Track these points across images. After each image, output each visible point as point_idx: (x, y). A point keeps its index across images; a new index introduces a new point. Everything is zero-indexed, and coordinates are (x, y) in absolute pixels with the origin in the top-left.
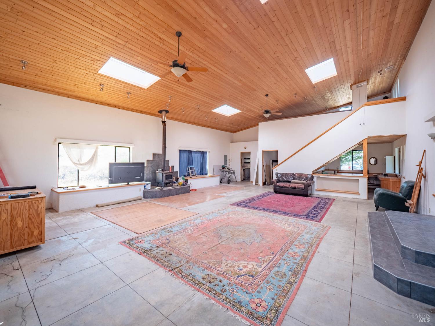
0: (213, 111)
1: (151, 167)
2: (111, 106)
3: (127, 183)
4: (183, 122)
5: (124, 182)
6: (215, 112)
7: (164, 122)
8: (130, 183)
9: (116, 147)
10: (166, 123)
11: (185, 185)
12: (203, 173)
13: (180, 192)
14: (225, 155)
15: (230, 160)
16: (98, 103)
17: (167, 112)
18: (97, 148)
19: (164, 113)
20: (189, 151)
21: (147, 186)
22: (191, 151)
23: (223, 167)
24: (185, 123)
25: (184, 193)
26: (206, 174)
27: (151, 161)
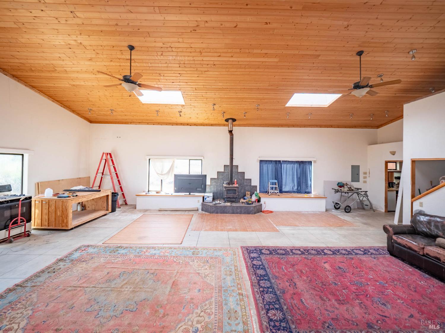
0: (287, 105)
1: (222, 179)
2: (184, 125)
3: (188, 194)
4: (266, 127)
5: (186, 192)
6: (290, 106)
7: (231, 132)
8: (191, 194)
9: (190, 160)
10: (233, 132)
11: (250, 204)
12: (301, 191)
13: (238, 211)
14: (352, 166)
15: (368, 174)
16: (173, 124)
17: (234, 120)
18: (174, 162)
19: (230, 121)
20: (276, 161)
21: (208, 198)
22: (280, 161)
23: (339, 185)
24: (268, 127)
25: (245, 213)
26: (309, 193)
27: (222, 173)
